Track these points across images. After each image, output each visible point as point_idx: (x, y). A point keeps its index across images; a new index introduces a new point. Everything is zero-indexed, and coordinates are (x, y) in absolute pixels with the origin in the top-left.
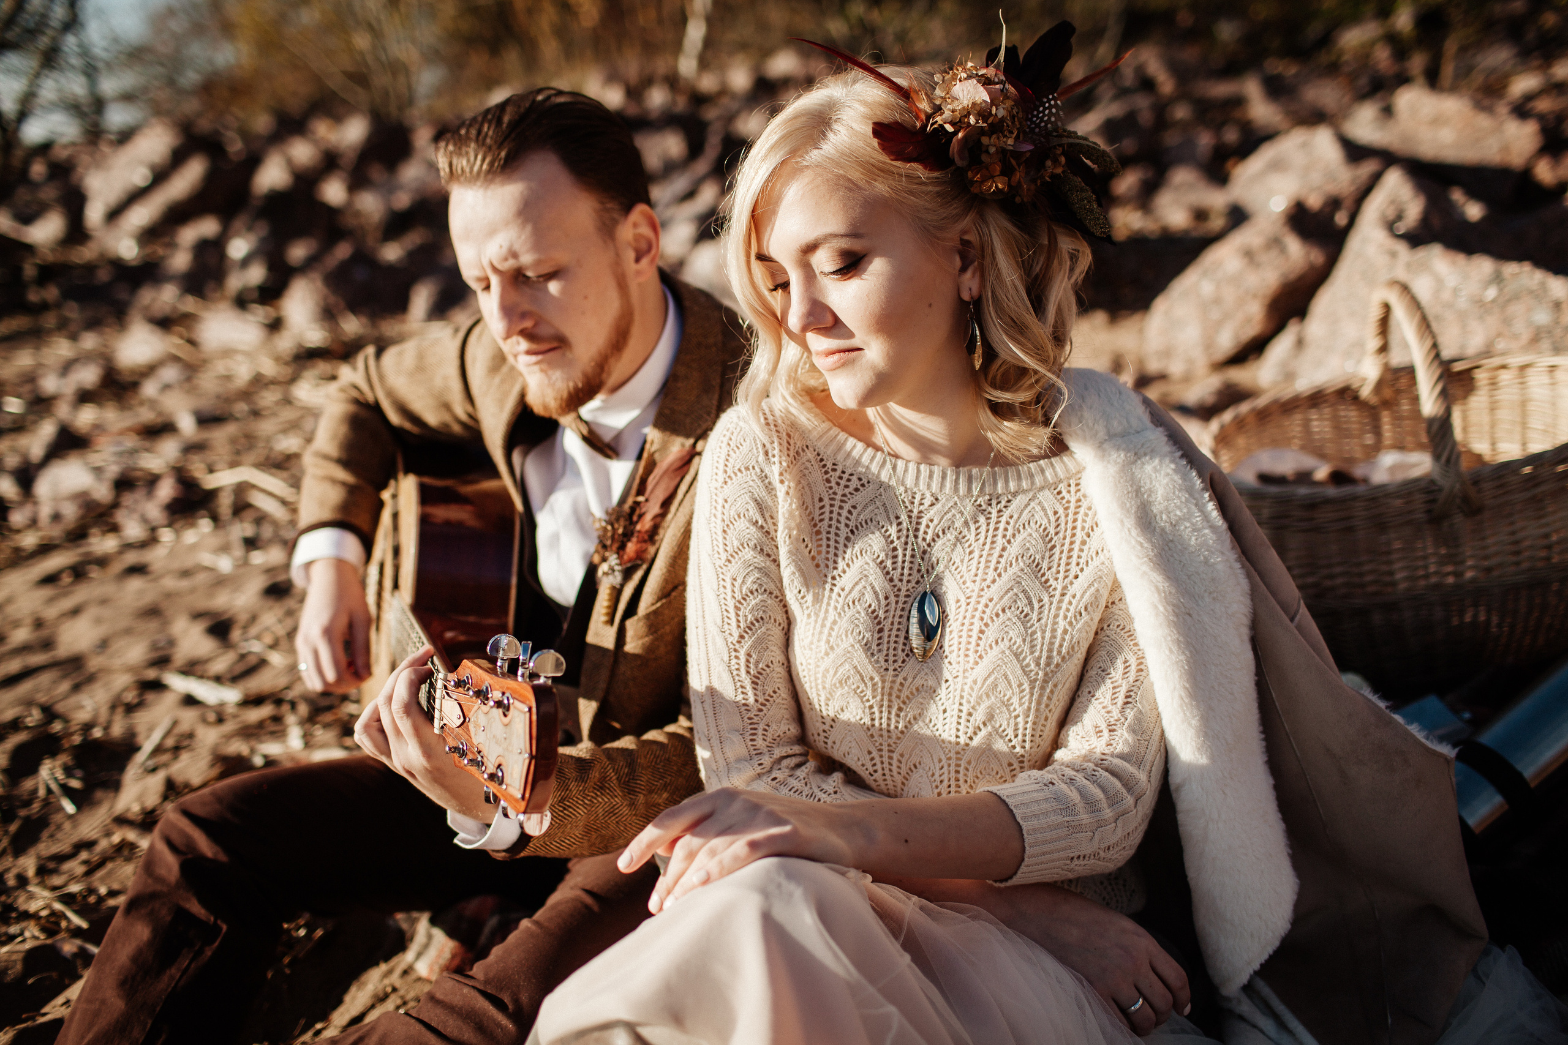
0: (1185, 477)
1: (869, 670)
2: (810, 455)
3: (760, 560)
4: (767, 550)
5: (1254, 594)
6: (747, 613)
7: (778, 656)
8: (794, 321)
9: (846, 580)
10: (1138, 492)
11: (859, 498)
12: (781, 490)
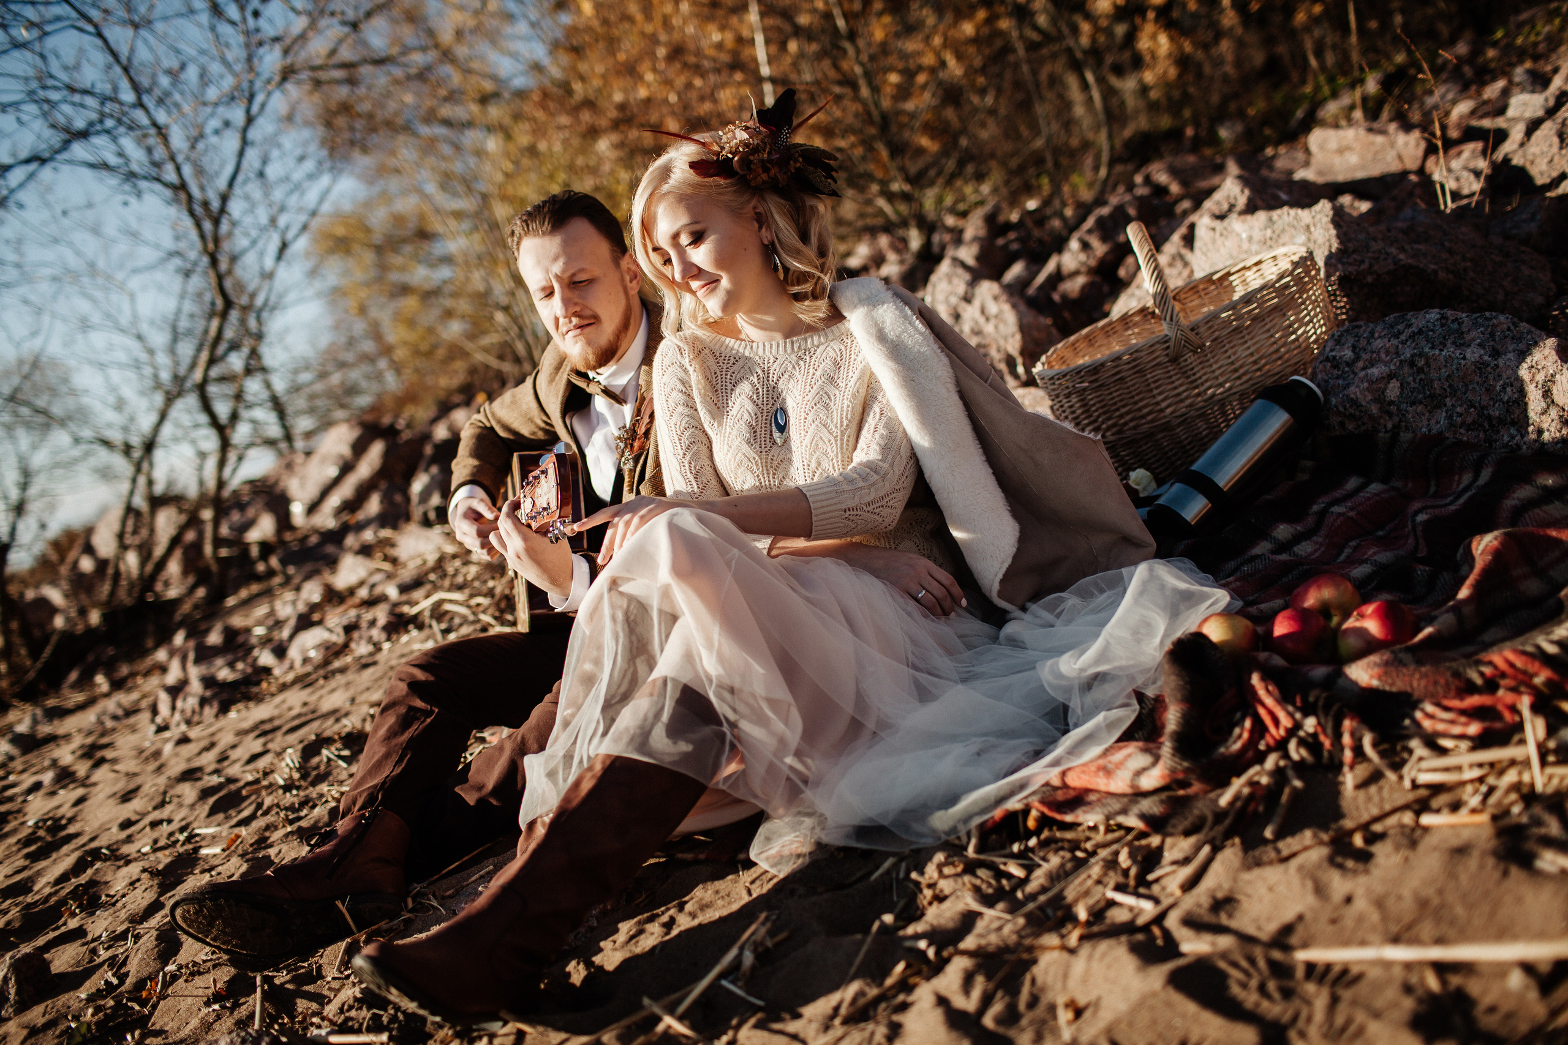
0: (902, 311)
1: (751, 454)
2: (707, 351)
3: (687, 411)
4: (690, 405)
5: (953, 365)
6: (685, 441)
7: (707, 462)
8: (678, 277)
9: (733, 412)
10: (876, 324)
11: (735, 367)
12: (691, 370)
